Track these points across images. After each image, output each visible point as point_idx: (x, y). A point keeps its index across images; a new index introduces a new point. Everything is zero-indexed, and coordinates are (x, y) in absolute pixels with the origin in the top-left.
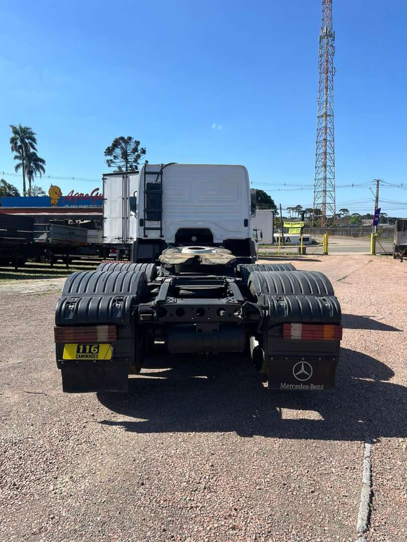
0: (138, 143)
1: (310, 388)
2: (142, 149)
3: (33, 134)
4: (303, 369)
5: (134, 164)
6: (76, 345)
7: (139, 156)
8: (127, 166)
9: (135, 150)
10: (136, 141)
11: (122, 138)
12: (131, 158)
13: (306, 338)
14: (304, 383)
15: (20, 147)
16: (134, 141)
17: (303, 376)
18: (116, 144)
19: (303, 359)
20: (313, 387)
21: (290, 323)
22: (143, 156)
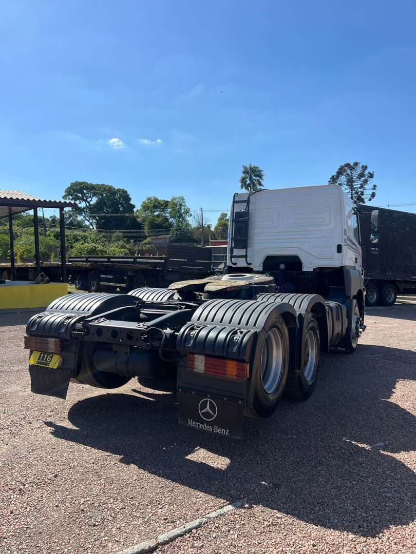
0: (365, 168)
1: (213, 430)
2: (369, 173)
3: (260, 171)
4: (208, 407)
5: (360, 190)
6: (40, 353)
7: (366, 181)
8: (352, 193)
9: (361, 175)
10: (363, 166)
11: (348, 165)
12: (357, 185)
13: (209, 373)
14: (209, 423)
15: (249, 185)
16: (361, 166)
17: (207, 415)
18: (341, 172)
19: (209, 396)
20: (217, 430)
21: (194, 354)
22: (370, 180)
